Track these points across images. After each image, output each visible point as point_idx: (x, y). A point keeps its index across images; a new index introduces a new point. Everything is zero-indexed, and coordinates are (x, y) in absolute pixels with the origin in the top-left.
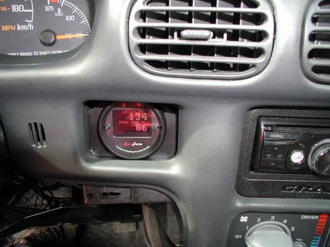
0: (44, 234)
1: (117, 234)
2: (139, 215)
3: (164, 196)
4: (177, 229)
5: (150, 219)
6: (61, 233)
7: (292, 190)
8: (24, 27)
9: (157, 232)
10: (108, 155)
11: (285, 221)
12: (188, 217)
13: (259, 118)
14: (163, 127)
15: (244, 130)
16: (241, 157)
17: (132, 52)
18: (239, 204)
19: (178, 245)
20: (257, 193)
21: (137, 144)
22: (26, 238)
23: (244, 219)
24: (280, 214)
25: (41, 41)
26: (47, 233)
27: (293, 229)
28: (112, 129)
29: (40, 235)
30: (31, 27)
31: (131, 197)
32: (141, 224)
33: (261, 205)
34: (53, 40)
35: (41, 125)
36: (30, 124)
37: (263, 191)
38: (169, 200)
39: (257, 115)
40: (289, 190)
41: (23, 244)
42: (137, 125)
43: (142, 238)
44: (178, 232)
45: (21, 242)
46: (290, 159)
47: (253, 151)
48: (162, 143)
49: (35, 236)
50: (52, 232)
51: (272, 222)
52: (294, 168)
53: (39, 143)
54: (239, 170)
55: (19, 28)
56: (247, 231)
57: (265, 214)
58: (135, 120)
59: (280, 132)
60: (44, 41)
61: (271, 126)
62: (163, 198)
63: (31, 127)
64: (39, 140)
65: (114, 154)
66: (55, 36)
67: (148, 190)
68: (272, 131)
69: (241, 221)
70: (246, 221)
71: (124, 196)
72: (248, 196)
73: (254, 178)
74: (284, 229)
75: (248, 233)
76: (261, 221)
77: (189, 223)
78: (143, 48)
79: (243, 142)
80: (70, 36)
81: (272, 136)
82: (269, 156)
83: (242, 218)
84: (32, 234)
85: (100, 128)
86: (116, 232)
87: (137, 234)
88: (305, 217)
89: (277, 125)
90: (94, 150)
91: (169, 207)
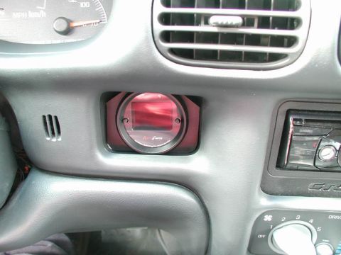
7: (319, 188)
13: (288, 112)
14: (185, 120)
17: (156, 39)
20: (282, 191)
21: (157, 138)
27: (319, 229)
28: (130, 122)
30: (44, 14)
35: (56, 118)
36: (44, 117)
37: (289, 189)
40: (317, 188)
47: (280, 147)
48: (183, 137)
51: (298, 221)
55: (30, 15)
59: (309, 127)
61: (300, 120)
63: (45, 120)
64: (53, 133)
66: (69, 23)
68: (300, 126)
69: (265, 220)
70: (270, 220)
72: (273, 194)
74: (310, 229)
76: (285, 221)
81: (301, 131)
83: (266, 216)
85: (118, 121)
88: (332, 217)
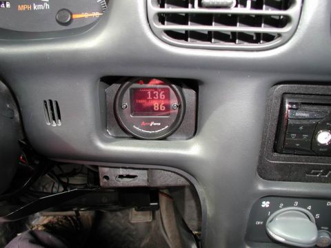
0: (61, 222)
1: (133, 224)
2: (156, 204)
3: (183, 179)
4: (195, 215)
5: (167, 209)
6: (78, 222)
7: (317, 173)
8: (40, 7)
9: (174, 222)
10: (125, 135)
11: (310, 208)
12: (207, 201)
13: (284, 96)
14: (182, 105)
15: (267, 108)
16: (264, 137)
17: (150, 22)
18: (261, 187)
19: (196, 232)
20: (280, 177)
21: (155, 124)
22: (44, 225)
23: (266, 204)
24: (304, 199)
25: (57, 20)
26: (64, 221)
27: (318, 216)
28: (129, 107)
29: (57, 223)
30: (47, 6)
31: (148, 180)
32: (157, 213)
33: (285, 189)
34: (69, 19)
35: (57, 103)
36: (45, 102)
37: (286, 174)
38: (187, 183)
39: (282, 92)
40: (314, 174)
41: (41, 230)
42: (155, 105)
43: (158, 228)
44: (196, 219)
45: (40, 229)
46: (315, 139)
47: (277, 131)
48: (181, 123)
49: (53, 224)
50: (69, 220)
51: (295, 208)
52: (321, 150)
53: (54, 122)
54: (262, 152)
55: (35, 8)
56: (269, 217)
57: (288, 198)
58: (153, 99)
59: (305, 111)
60: (61, 20)
61: (296, 104)
62: (181, 181)
63: (46, 105)
64: (54, 119)
65: (131, 134)
66: (71, 14)
67: (166, 172)
68: (296, 109)
69: (263, 206)
70: (267, 206)
71: (141, 179)
72: (271, 180)
73: (277, 160)
74: (308, 216)
75: (269, 219)
76: (283, 207)
77: (208, 208)
78: (162, 18)
79: (266, 121)
80: (86, 15)
81: (297, 114)
82: (293, 135)
83: (264, 203)
84: (50, 222)
85: (117, 106)
86: (132, 222)
87: (153, 225)
88: (330, 203)
89: (303, 103)
90: (110, 130)
91: (187, 191)
